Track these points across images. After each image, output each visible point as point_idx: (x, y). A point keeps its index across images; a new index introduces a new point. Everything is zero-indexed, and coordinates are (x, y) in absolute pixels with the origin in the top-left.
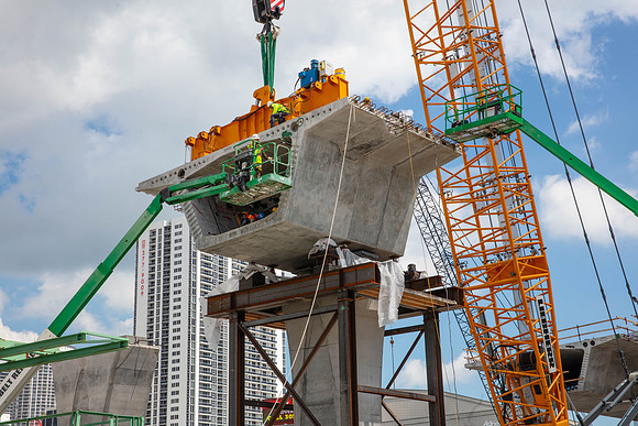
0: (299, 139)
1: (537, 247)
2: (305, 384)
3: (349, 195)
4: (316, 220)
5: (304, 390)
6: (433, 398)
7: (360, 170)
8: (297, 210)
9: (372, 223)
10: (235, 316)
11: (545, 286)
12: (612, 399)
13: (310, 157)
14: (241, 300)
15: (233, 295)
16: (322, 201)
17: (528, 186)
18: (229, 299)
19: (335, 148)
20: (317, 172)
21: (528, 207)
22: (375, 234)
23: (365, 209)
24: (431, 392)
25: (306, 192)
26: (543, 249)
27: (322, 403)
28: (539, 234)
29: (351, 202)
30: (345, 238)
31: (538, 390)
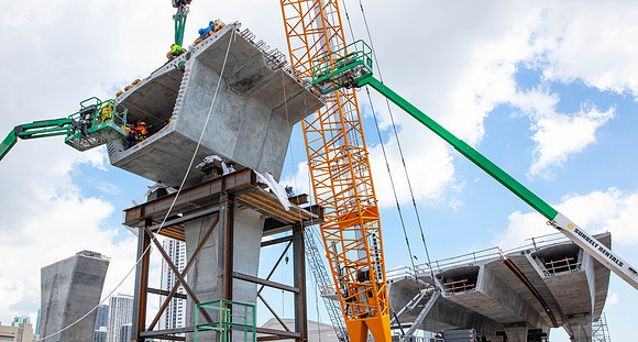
0: (190, 66)
1: (372, 200)
2: (196, 276)
3: (234, 123)
5: (195, 282)
6: (297, 290)
8: (187, 125)
9: (254, 152)
10: (144, 223)
11: (376, 226)
12: (411, 305)
13: (200, 82)
14: (149, 211)
15: (143, 207)
17: (366, 159)
18: (139, 211)
21: (366, 173)
22: (256, 160)
23: (248, 139)
24: (296, 285)
25: (195, 110)
26: (375, 202)
27: (208, 291)
28: (373, 191)
29: (236, 129)
30: (231, 157)
31: (370, 294)
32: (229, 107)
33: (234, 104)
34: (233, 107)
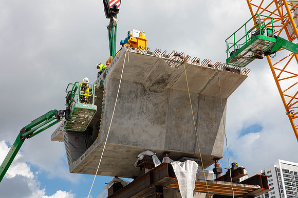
0: (106, 84)
4: (132, 138)
7: (167, 99)
9: (187, 136)
16: (135, 124)
19: (139, 86)
20: (126, 104)
23: (177, 126)
29: (164, 122)
30: (162, 148)
32: (151, 106)
33: (155, 101)
34: (155, 105)
